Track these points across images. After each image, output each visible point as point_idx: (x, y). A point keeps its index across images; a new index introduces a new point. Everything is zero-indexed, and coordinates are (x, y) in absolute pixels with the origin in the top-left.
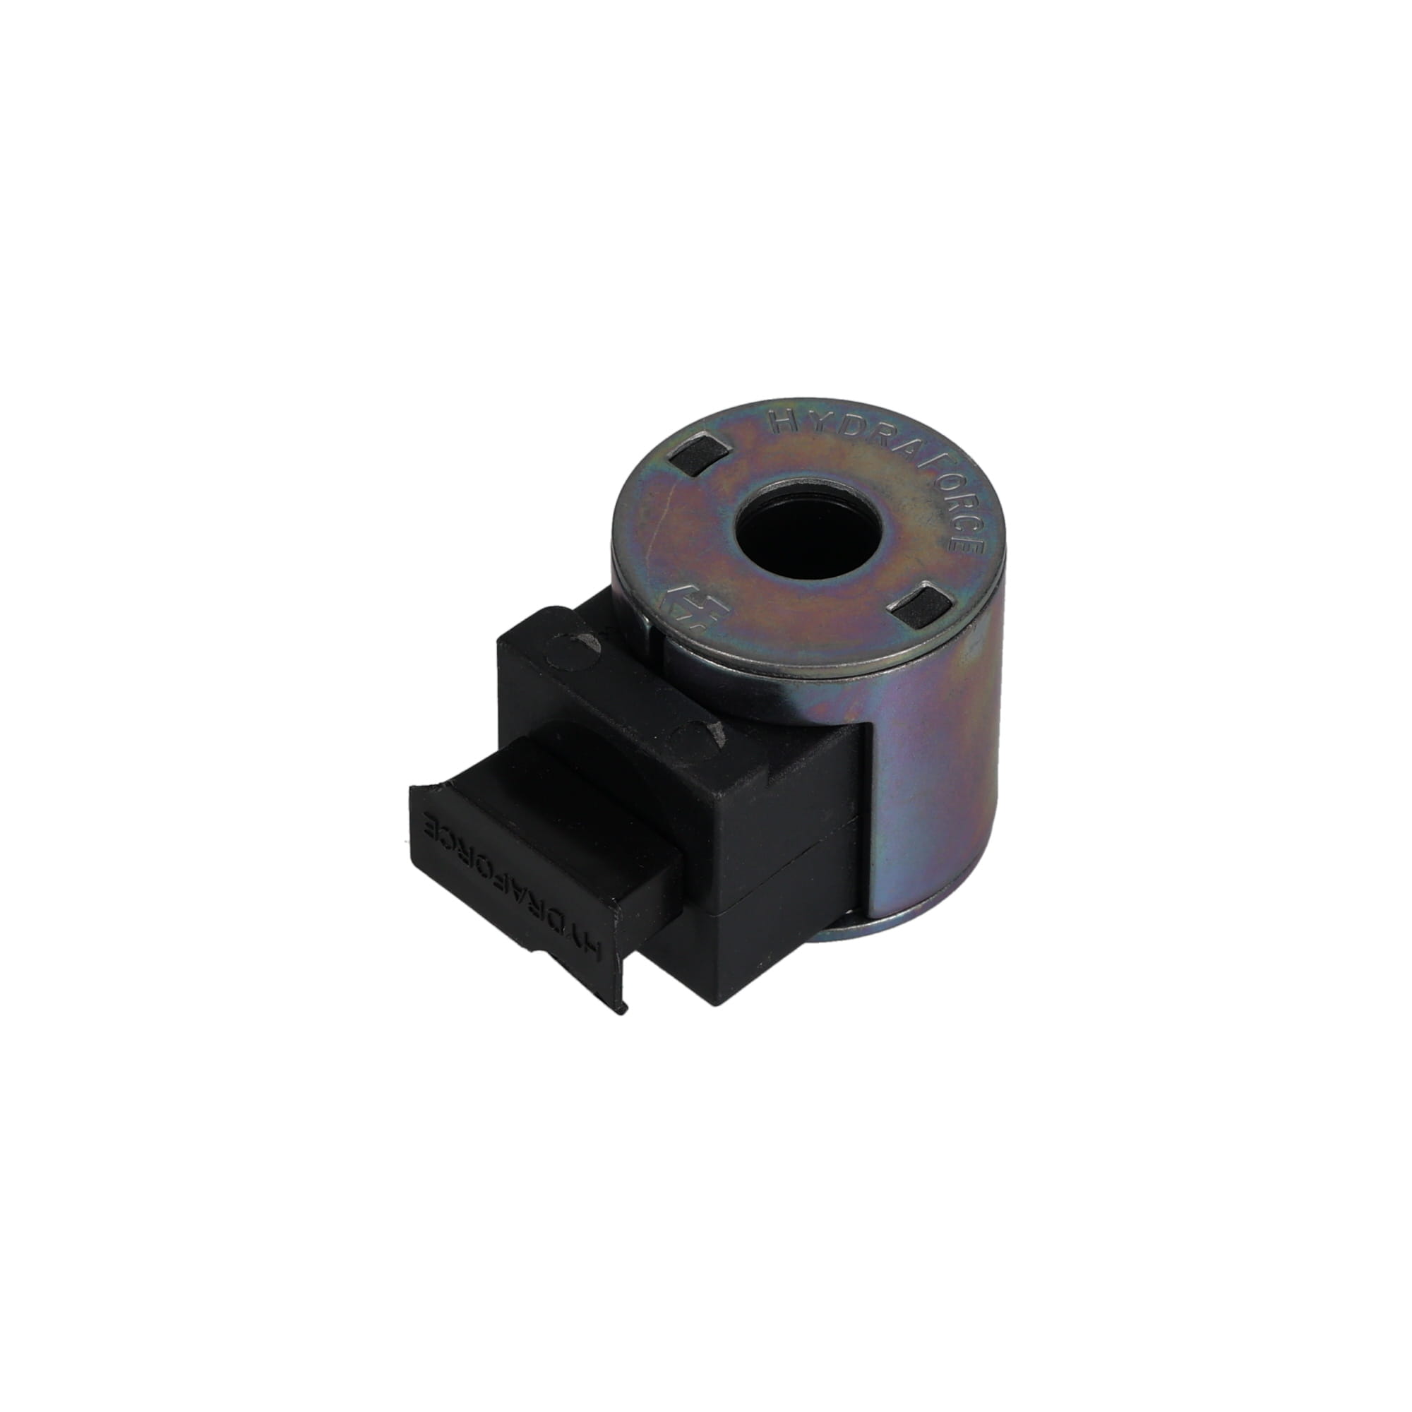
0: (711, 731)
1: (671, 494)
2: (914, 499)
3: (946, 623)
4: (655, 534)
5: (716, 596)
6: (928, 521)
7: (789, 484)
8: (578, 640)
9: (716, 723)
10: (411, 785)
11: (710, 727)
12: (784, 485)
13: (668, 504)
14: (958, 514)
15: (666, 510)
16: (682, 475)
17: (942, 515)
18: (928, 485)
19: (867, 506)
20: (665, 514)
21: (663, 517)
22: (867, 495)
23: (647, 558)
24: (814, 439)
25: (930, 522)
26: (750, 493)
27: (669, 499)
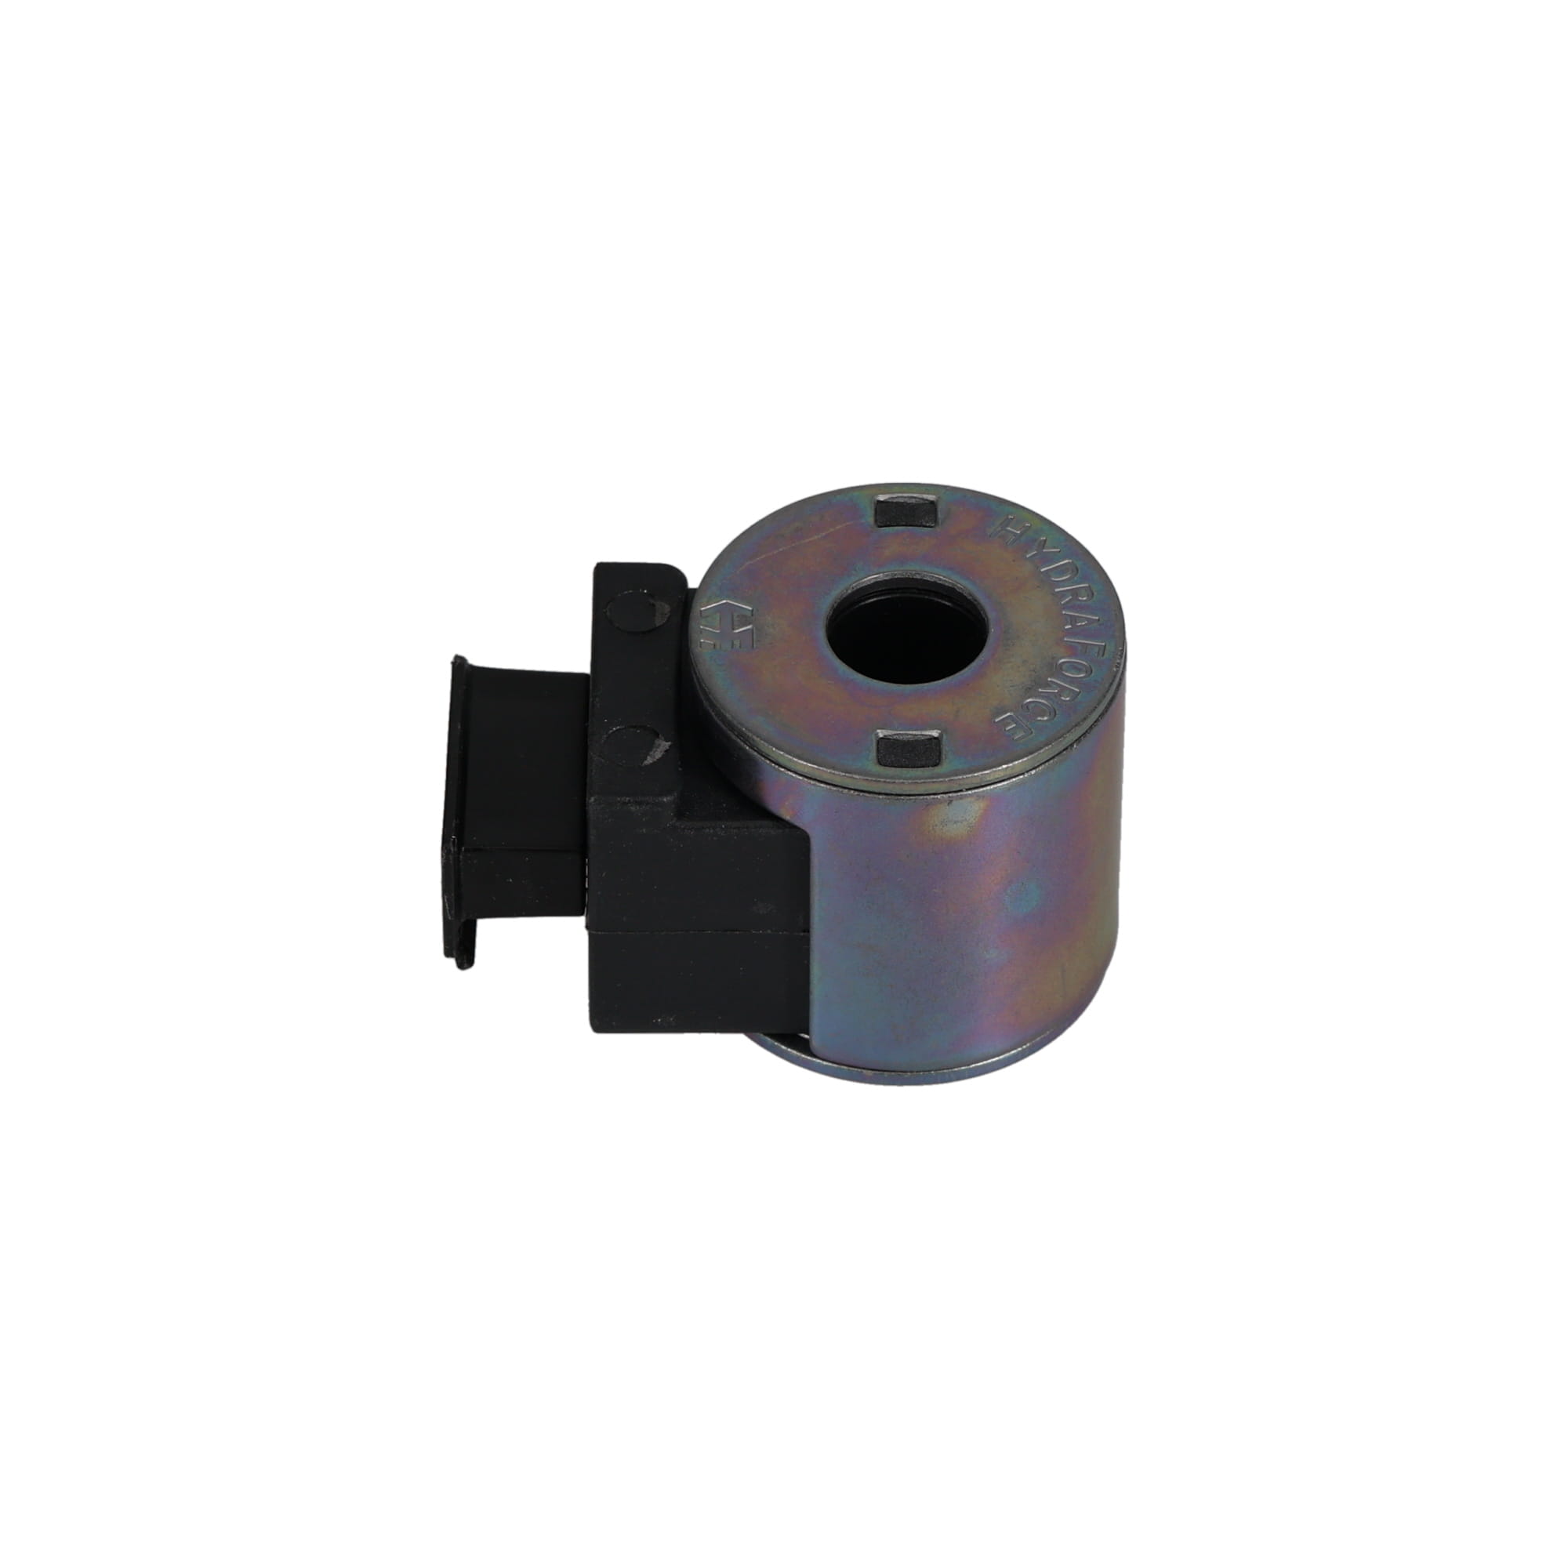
0: (657, 746)
1: (838, 527)
2: (1024, 662)
3: (908, 776)
6: (1011, 686)
7: (947, 584)
8: (654, 605)
9: (666, 741)
10: (461, 653)
11: (659, 742)
12: (940, 582)
14: (1043, 698)
15: (816, 537)
16: (870, 519)
20: (812, 539)
23: (748, 563)
25: (1011, 688)
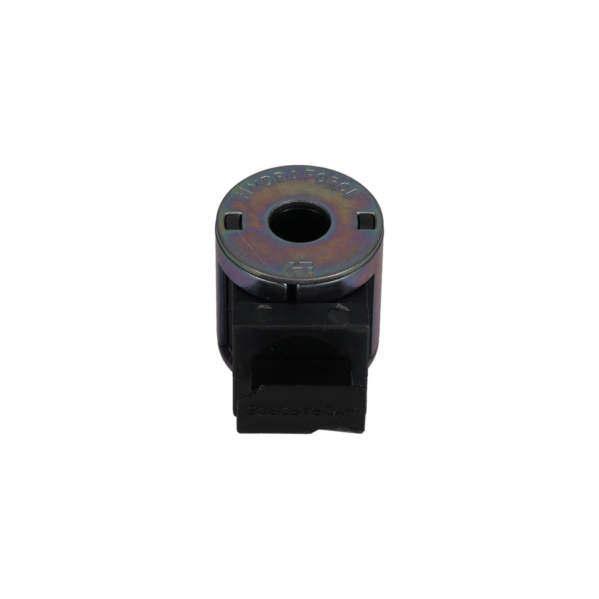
0: (339, 308)
2: (318, 190)
4: (256, 255)
5: (302, 261)
8: (259, 309)
9: (337, 304)
11: (337, 307)
13: (247, 243)
16: (237, 231)
18: (315, 183)
19: (305, 203)
20: (250, 246)
21: (251, 248)
22: (302, 200)
25: (332, 194)
26: (266, 222)
27: (245, 241)
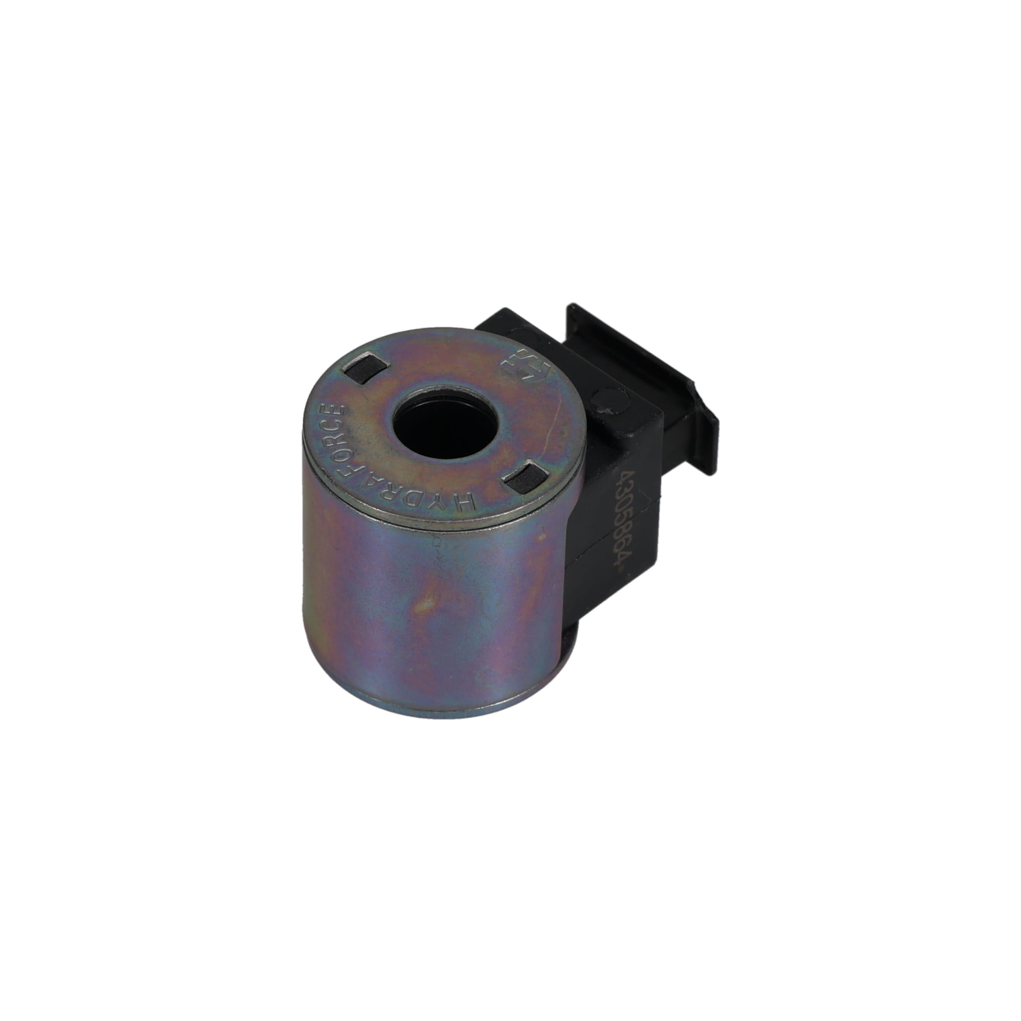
1: (545, 447)
4: (555, 418)
6: (359, 427)
13: (547, 440)
17: (349, 431)
18: (358, 454)
21: (550, 431)
23: (561, 401)
24: (442, 488)
27: (547, 444)
